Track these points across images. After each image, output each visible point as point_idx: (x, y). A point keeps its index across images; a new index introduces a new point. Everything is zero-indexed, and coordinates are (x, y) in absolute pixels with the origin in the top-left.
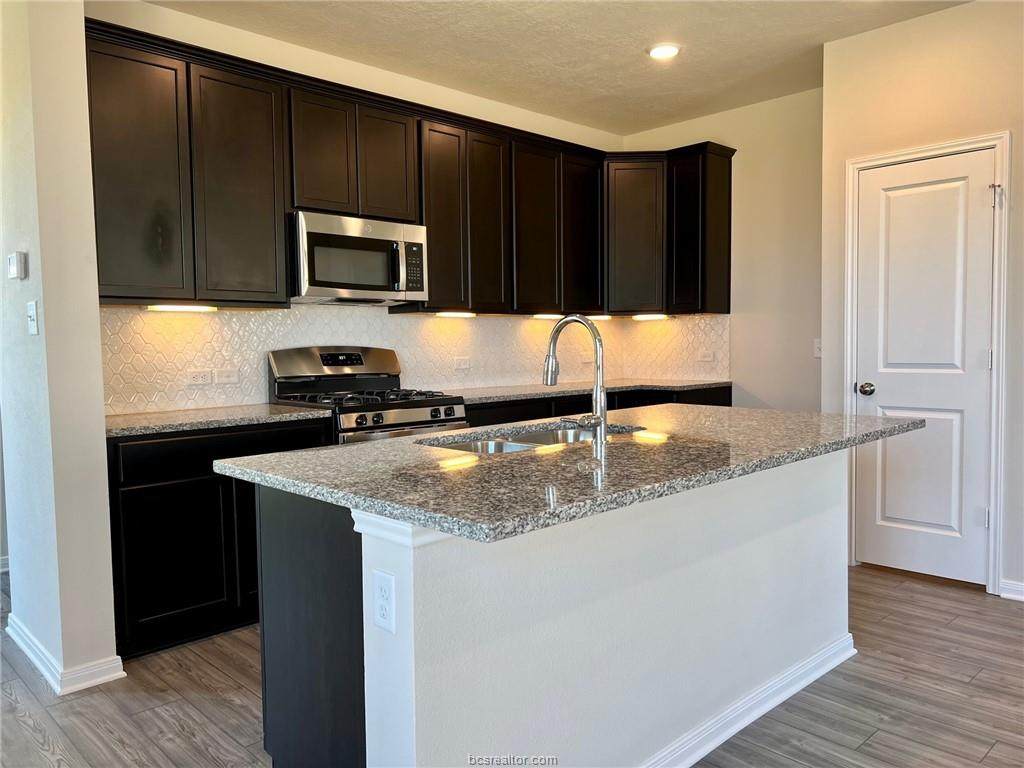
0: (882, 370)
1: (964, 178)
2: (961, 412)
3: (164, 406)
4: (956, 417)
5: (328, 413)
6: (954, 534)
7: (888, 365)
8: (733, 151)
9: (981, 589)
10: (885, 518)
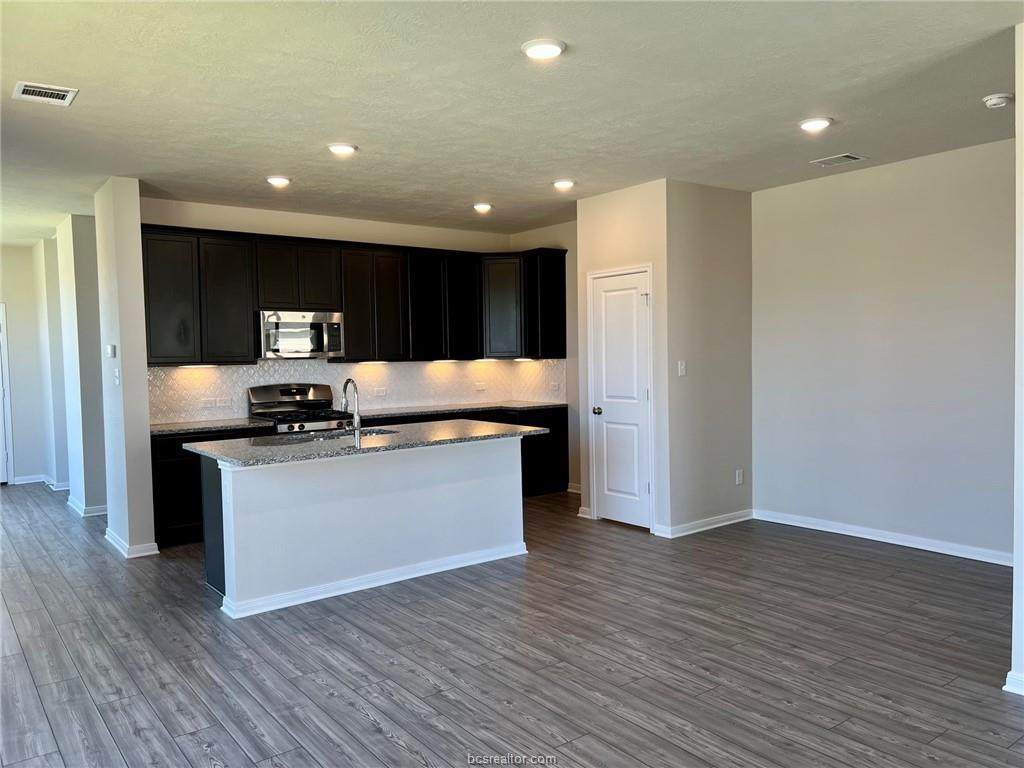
0: (605, 399)
1: (635, 288)
2: (637, 425)
3: (188, 419)
4: (635, 428)
5: (271, 424)
6: (637, 498)
7: (608, 397)
8: (567, 251)
9: (647, 530)
10: (609, 490)
